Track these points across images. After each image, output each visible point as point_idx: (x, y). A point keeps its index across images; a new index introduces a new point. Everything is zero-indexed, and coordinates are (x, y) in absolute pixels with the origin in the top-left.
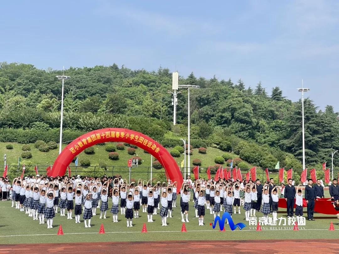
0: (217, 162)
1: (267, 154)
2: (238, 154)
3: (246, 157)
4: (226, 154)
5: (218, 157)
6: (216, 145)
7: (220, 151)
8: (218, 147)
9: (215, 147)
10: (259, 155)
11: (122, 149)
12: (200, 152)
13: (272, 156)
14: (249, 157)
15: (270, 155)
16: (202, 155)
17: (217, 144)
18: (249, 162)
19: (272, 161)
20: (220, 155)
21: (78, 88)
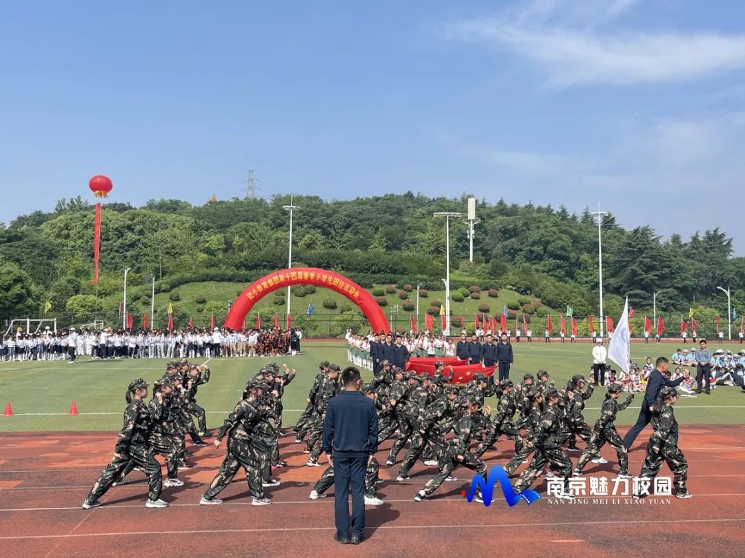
0: (510, 308)
1: (576, 297)
2: (539, 297)
3: (548, 301)
4: (523, 298)
5: (511, 301)
6: (511, 287)
7: (516, 294)
8: (514, 288)
9: (511, 289)
10: (565, 298)
11: (393, 292)
12: (490, 295)
13: (582, 300)
14: (552, 301)
15: (579, 298)
16: (493, 299)
17: (513, 285)
18: (554, 308)
19: (582, 306)
20: (516, 298)
21: (360, 221)
